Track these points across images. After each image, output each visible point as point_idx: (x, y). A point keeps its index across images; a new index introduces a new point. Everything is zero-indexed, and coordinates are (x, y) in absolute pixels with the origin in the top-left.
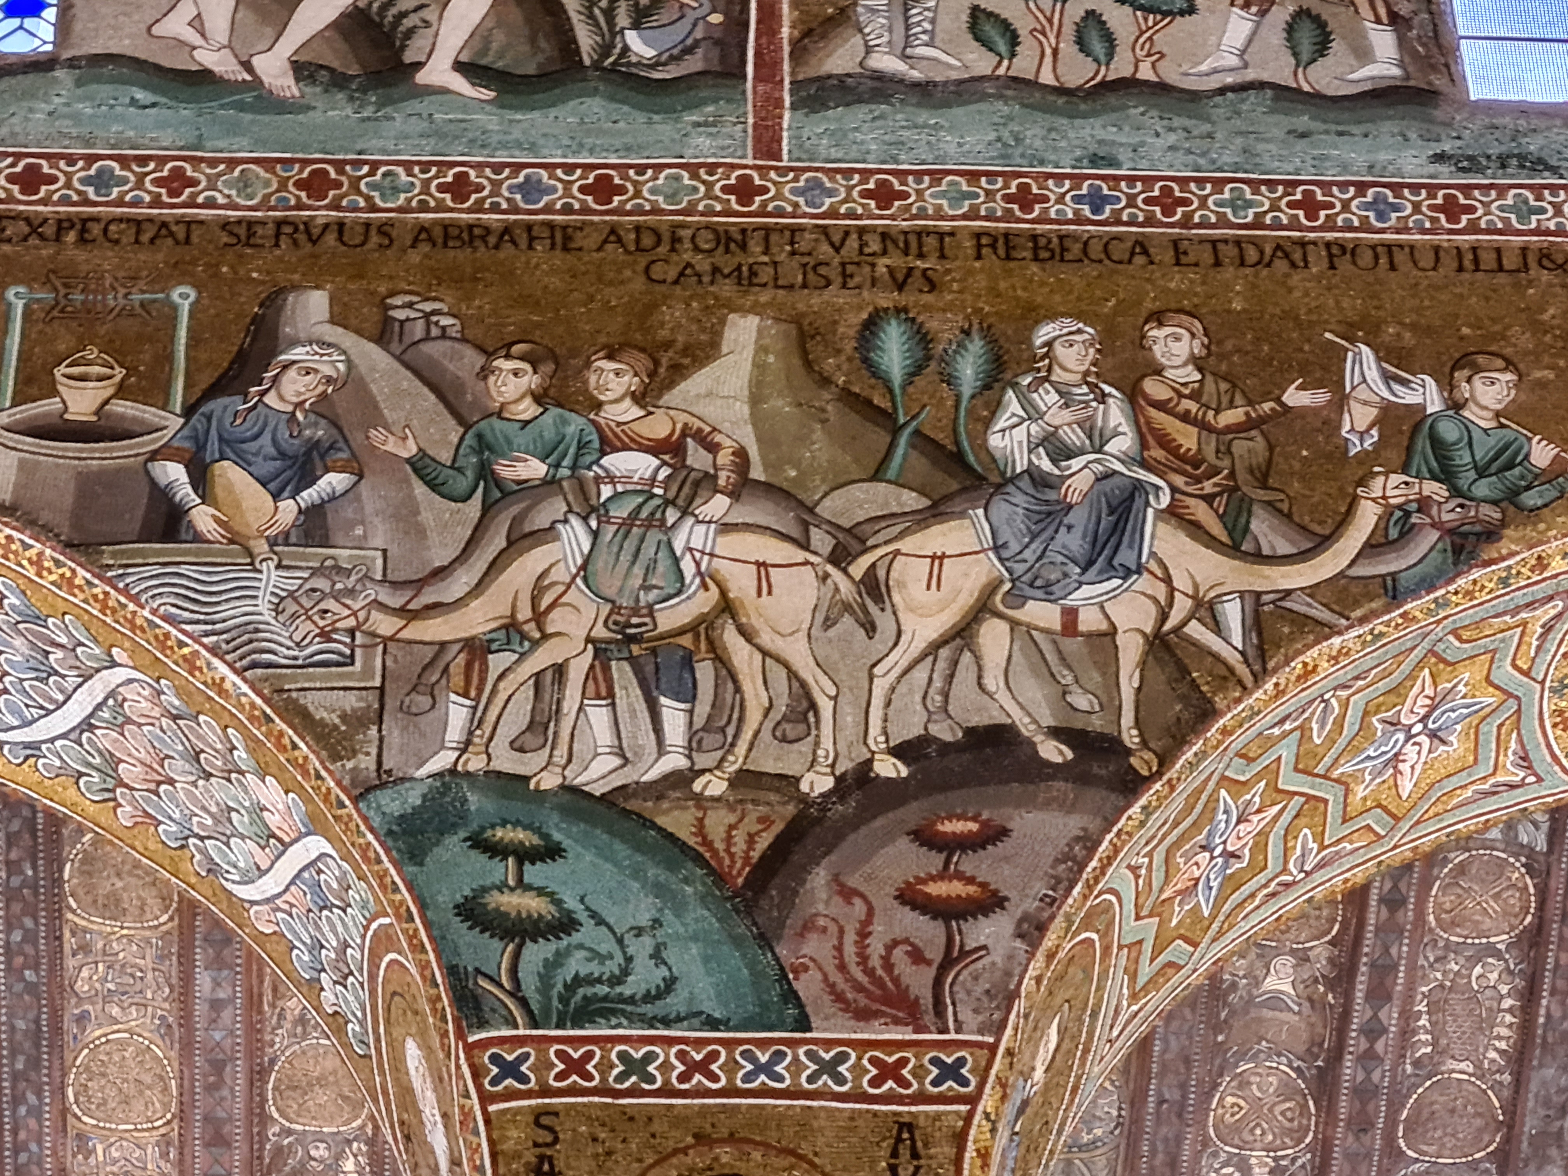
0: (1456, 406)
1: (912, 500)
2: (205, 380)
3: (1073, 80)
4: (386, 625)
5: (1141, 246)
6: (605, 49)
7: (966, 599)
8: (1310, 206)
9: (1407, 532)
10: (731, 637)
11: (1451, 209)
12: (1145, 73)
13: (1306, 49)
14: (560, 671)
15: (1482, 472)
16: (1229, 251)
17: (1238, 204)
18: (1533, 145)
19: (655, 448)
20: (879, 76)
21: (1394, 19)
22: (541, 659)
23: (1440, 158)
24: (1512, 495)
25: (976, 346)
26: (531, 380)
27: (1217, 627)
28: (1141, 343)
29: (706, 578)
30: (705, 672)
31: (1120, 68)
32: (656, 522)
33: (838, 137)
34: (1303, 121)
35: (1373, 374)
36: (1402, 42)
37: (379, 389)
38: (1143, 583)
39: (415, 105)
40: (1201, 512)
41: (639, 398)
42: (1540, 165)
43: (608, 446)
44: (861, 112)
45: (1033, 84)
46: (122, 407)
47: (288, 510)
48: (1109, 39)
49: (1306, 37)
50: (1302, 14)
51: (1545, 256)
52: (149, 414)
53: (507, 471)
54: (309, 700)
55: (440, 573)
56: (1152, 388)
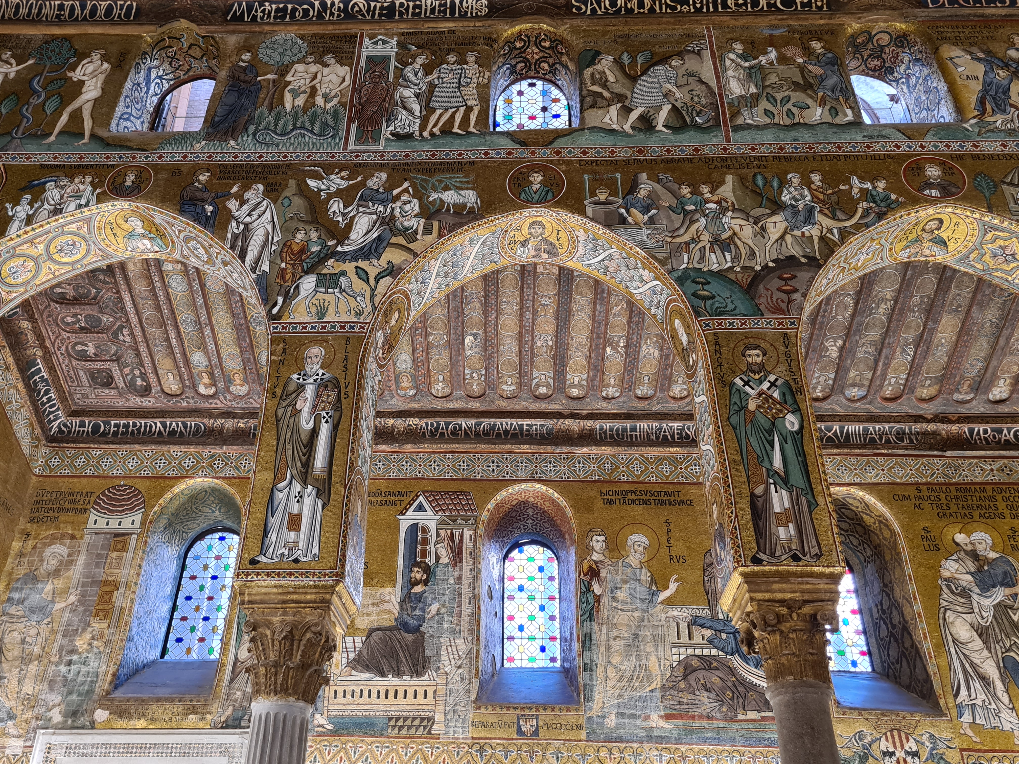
0: (875, 188)
1: (768, 211)
2: (626, 192)
3: (787, 123)
4: (669, 240)
5: (806, 157)
6: (692, 121)
7: (781, 231)
8: (840, 148)
9: (868, 214)
10: (736, 239)
11: (868, 147)
12: (802, 121)
13: (834, 115)
14: (704, 247)
15: (882, 201)
16: (824, 158)
17: (825, 148)
18: (884, 133)
19: (716, 202)
20: (748, 124)
21: (851, 108)
22: (700, 245)
23: (864, 136)
24: (889, 205)
25: (776, 179)
26: (688, 190)
27: (833, 234)
28: (809, 177)
29: (730, 228)
30: (732, 247)
31: (796, 120)
32: (718, 217)
33: (742, 138)
34: (835, 130)
35: (857, 182)
36: (853, 112)
37: (660, 193)
38: (816, 226)
39: (656, 134)
40: (826, 211)
41: (711, 193)
42: (885, 137)
43: (706, 203)
44: (745, 132)
45: (779, 125)
46: (610, 198)
47: (646, 217)
48: (793, 114)
49: (833, 112)
50: (831, 107)
51: (889, 156)
52: (616, 199)
53: (687, 208)
54: (657, 255)
55: (677, 229)
56: (812, 186)
